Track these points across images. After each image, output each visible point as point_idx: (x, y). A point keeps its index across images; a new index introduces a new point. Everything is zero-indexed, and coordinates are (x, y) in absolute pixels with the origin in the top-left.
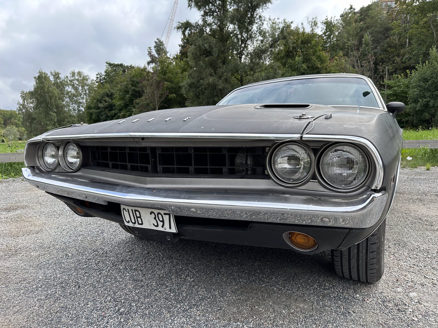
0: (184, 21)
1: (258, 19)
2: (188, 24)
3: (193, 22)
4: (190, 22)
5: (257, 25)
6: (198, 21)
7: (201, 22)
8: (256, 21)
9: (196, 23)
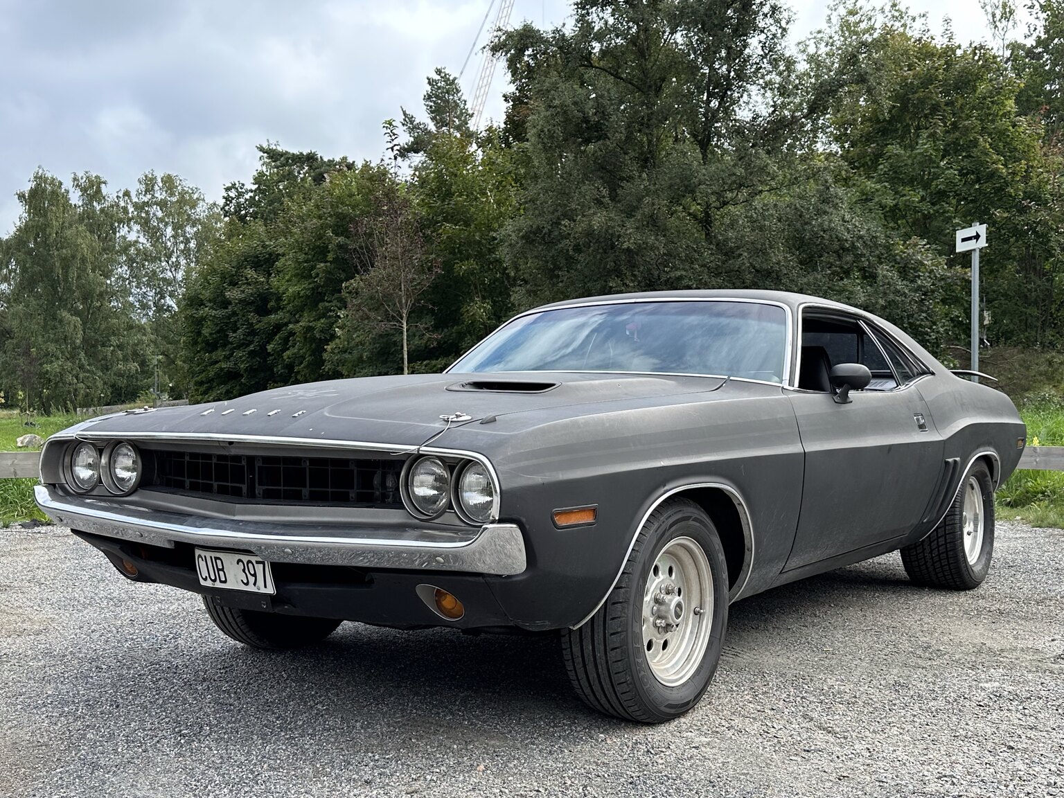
0: (515, 25)
1: (765, 15)
2: (528, 37)
3: (545, 26)
4: (536, 26)
5: (763, 37)
6: (564, 25)
7: (570, 29)
8: (761, 25)
9: (556, 31)
